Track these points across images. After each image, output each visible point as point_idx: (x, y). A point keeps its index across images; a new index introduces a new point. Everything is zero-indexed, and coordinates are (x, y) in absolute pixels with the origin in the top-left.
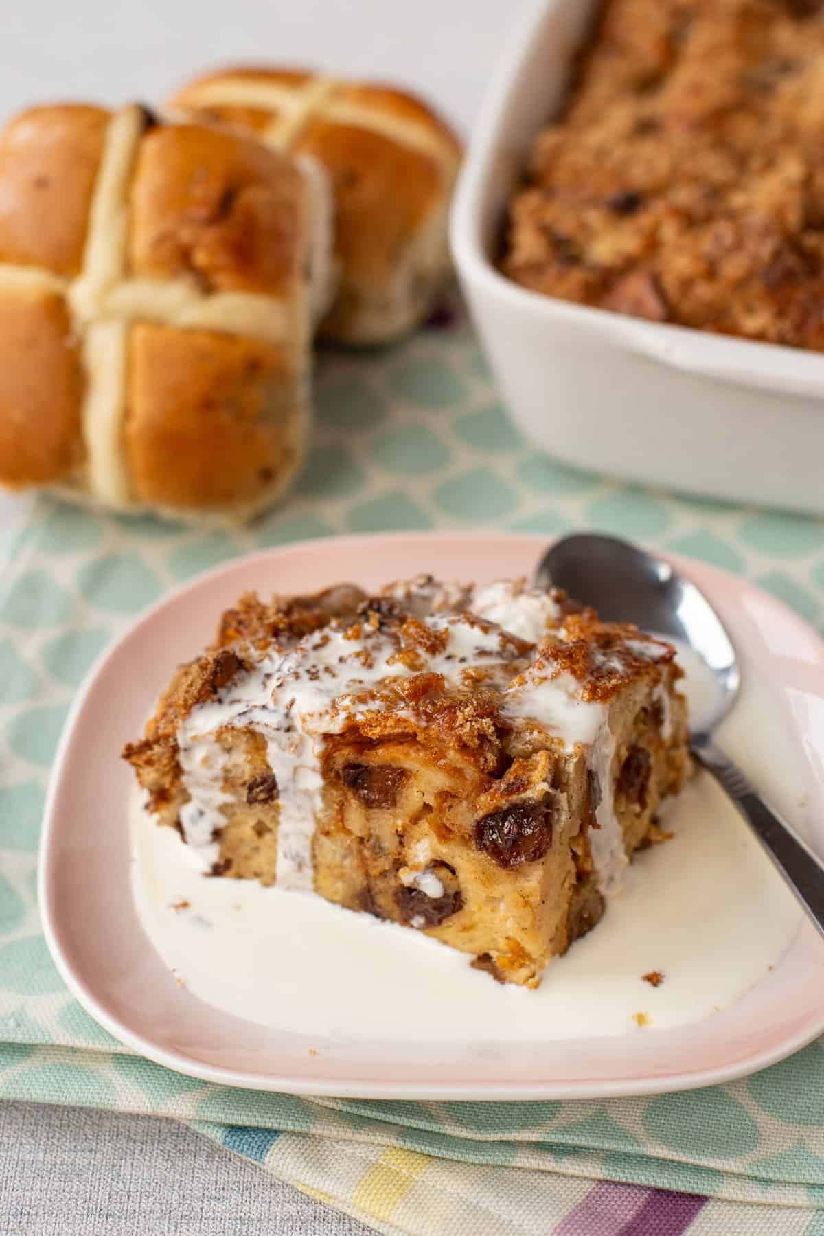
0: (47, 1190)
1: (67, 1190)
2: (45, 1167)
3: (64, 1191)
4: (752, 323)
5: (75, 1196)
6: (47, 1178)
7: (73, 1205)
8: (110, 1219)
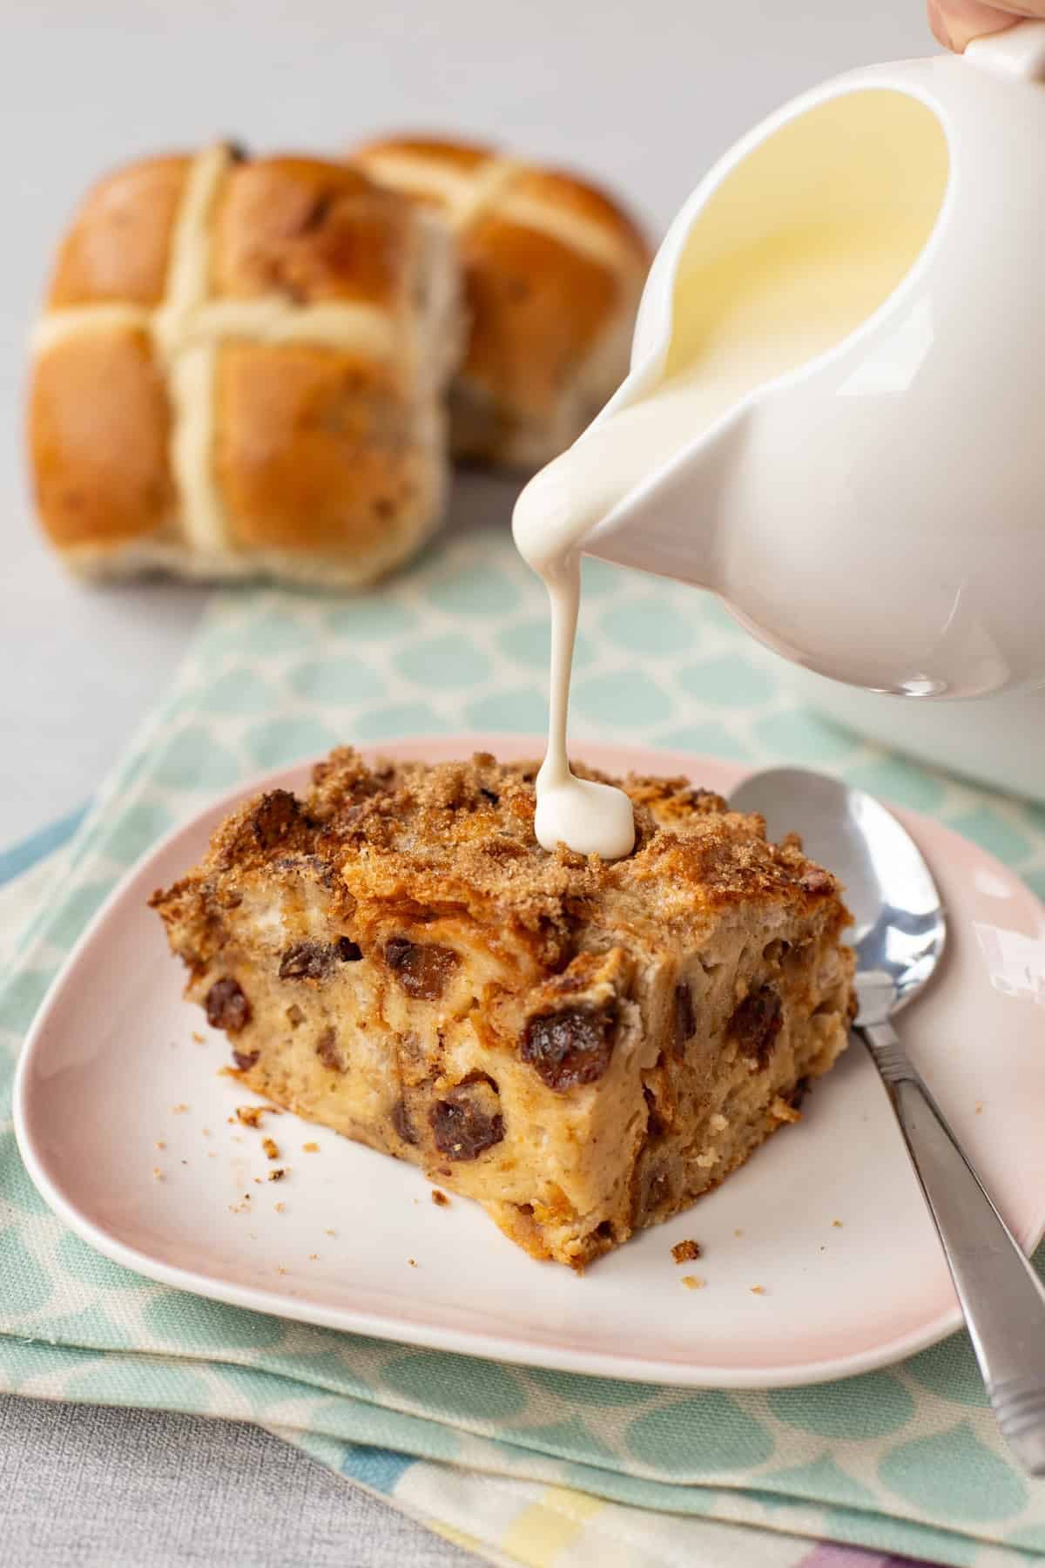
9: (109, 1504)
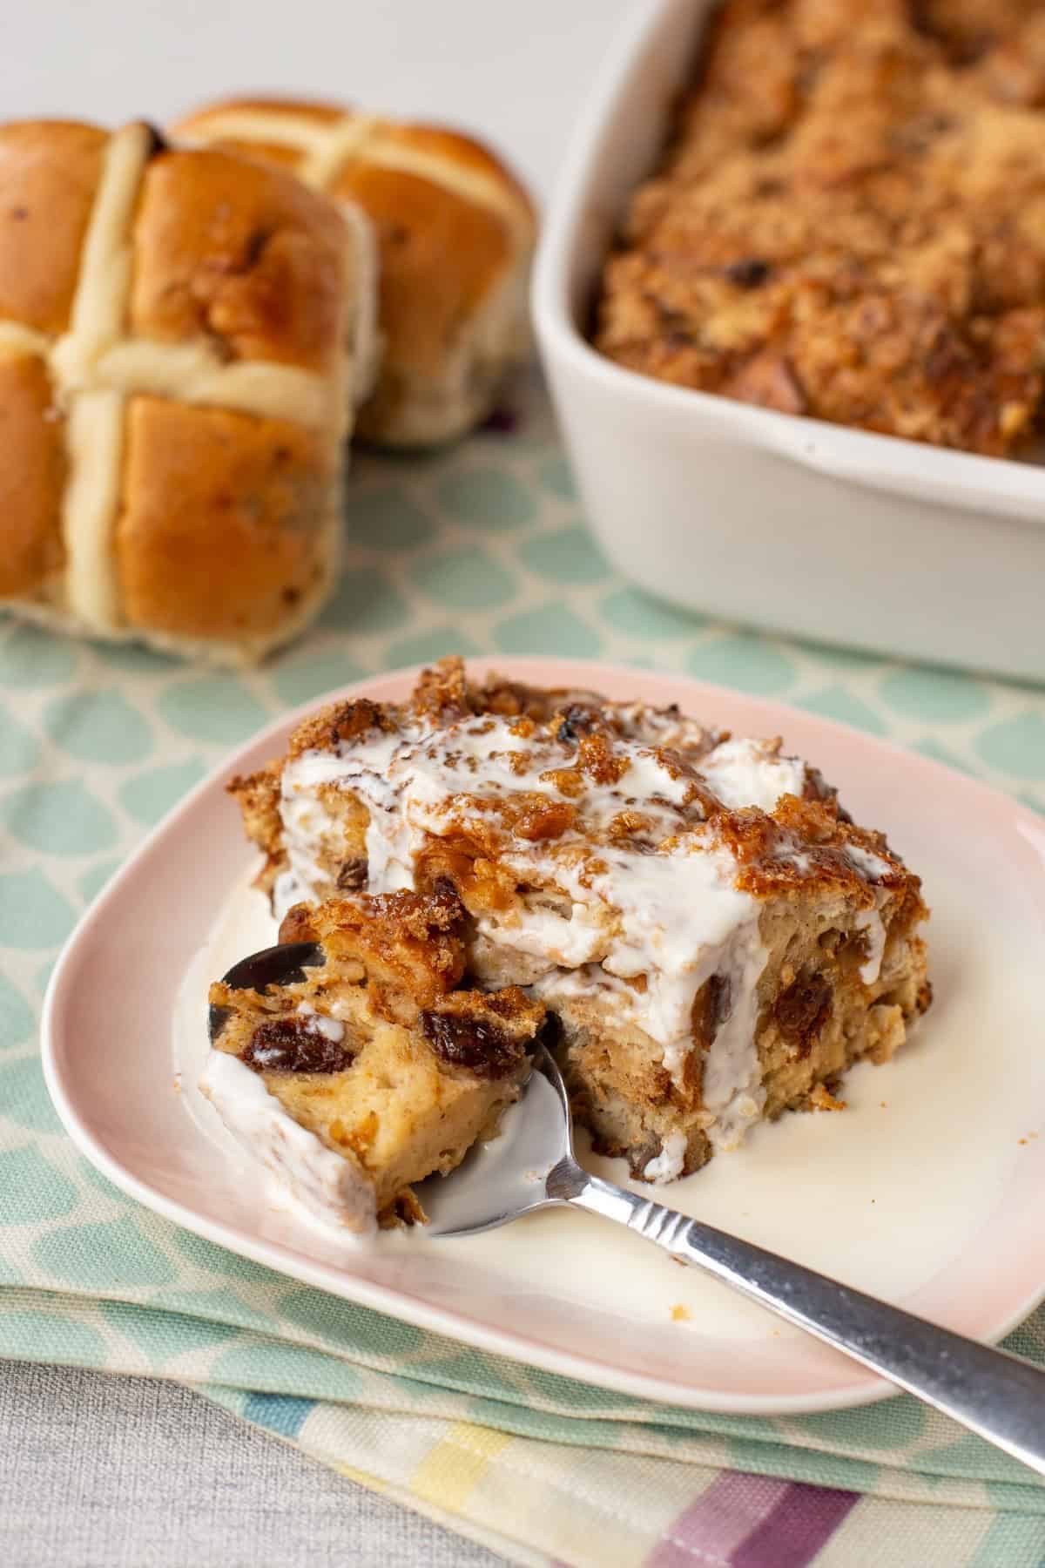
3: (36, 1472)
5: (50, 1479)
7: (48, 1490)
8: (97, 1508)
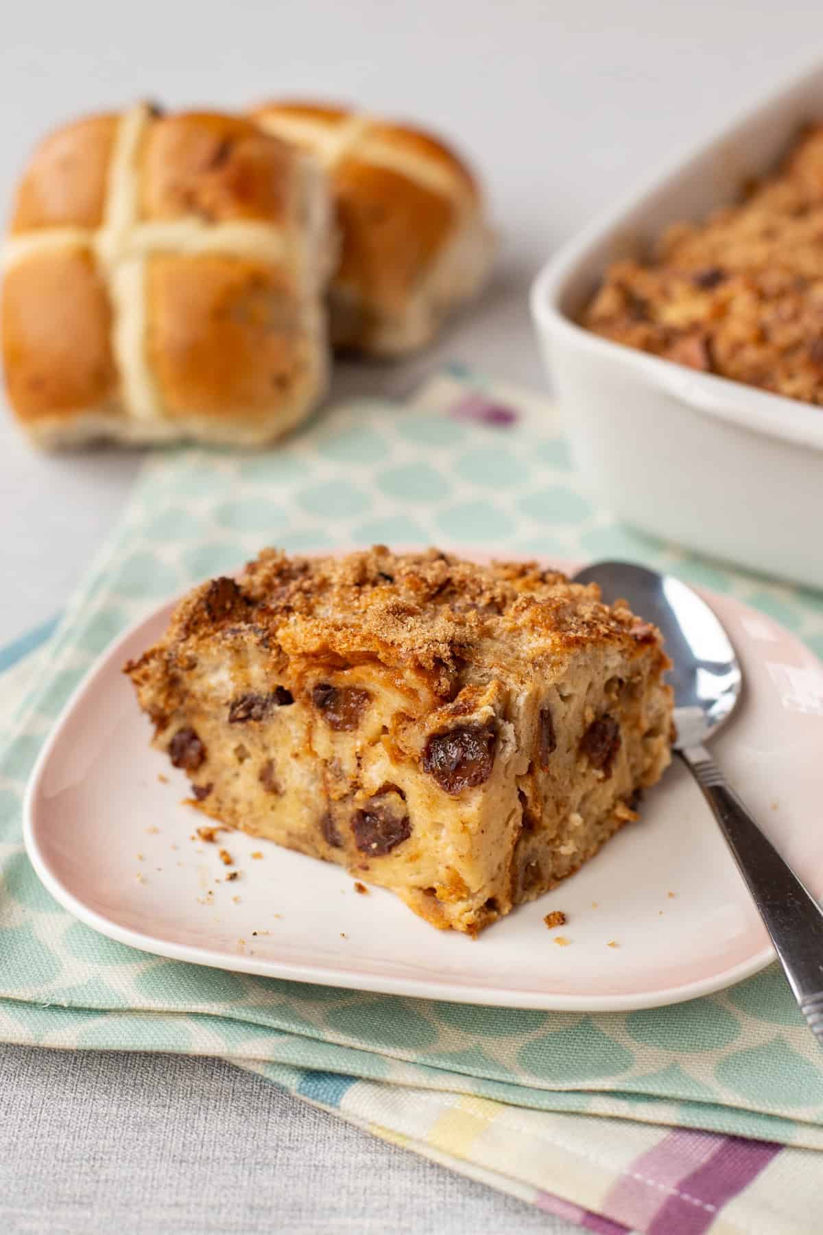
0: (120, 1138)
1: (140, 1139)
2: (118, 1119)
3: (137, 1140)
4: (789, 387)
6: (120, 1129)
7: (147, 1152)
8: (184, 1164)
9: (115, 1128)
